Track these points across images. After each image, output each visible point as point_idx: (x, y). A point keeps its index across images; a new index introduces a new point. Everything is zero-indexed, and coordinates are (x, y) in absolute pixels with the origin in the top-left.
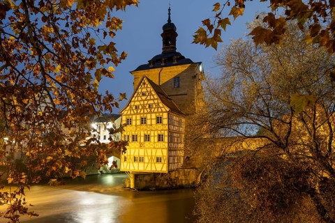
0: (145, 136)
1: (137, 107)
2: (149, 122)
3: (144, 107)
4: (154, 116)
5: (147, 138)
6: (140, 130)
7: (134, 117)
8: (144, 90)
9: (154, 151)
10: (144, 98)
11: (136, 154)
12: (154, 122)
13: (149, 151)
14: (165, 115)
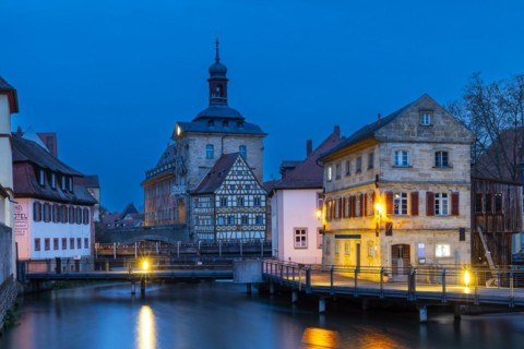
0: (243, 217)
1: (233, 187)
2: (246, 204)
3: (240, 188)
4: (251, 198)
5: (245, 220)
6: (237, 212)
7: (229, 198)
8: (240, 169)
9: (252, 233)
10: (240, 177)
11: (234, 237)
12: (252, 204)
13: (247, 234)
14: (263, 198)
